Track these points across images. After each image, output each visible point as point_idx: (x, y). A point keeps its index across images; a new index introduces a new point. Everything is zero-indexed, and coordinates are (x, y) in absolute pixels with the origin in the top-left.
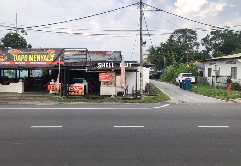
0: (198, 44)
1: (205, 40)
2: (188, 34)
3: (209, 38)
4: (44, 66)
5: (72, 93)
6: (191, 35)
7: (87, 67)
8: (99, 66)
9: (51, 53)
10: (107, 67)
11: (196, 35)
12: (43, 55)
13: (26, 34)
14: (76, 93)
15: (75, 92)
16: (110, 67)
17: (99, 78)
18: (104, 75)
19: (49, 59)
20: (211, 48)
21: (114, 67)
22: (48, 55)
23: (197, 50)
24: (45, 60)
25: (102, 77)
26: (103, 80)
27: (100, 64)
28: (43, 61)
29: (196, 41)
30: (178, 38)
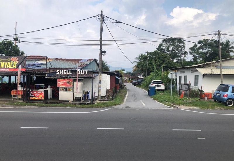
0: (186, 53)
1: (192, 49)
2: (177, 44)
3: (197, 47)
4: (7, 72)
5: (33, 98)
6: (180, 44)
7: (46, 73)
8: (58, 73)
9: (14, 60)
10: (64, 74)
11: (184, 44)
12: (7, 62)
13: (20, 42)
14: (37, 98)
15: (35, 97)
16: (67, 74)
17: (58, 84)
18: (62, 81)
19: (12, 66)
20: (199, 57)
21: (71, 74)
22: (11, 62)
23: (185, 58)
24: (8, 67)
25: (60, 83)
26: (61, 86)
27: (58, 71)
28: (6, 68)
29: (184, 50)
30: (167, 46)
